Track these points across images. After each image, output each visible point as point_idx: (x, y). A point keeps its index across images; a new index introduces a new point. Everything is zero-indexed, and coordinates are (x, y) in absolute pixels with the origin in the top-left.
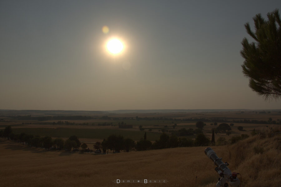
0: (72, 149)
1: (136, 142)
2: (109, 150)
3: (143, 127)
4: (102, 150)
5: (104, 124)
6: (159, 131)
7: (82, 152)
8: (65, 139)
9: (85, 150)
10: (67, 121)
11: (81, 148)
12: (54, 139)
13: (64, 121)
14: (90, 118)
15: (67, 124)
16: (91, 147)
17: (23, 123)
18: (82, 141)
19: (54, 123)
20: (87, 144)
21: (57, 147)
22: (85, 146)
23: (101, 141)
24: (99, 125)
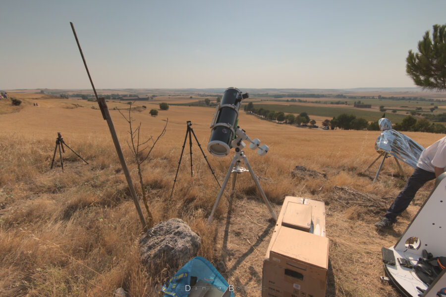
0: (302, 124)
1: (370, 123)
2: (338, 128)
3: (384, 108)
4: (330, 128)
5: (338, 103)
6: (407, 113)
7: (310, 127)
8: (296, 115)
9: (313, 126)
10: (299, 98)
11: (309, 124)
12: (286, 114)
13: (297, 99)
14: (323, 96)
15: (300, 101)
16: (319, 124)
17: (262, 100)
18: (311, 117)
19: (288, 101)
20: (316, 121)
21: (288, 121)
22: (314, 122)
23: (330, 119)
24: (332, 103)
